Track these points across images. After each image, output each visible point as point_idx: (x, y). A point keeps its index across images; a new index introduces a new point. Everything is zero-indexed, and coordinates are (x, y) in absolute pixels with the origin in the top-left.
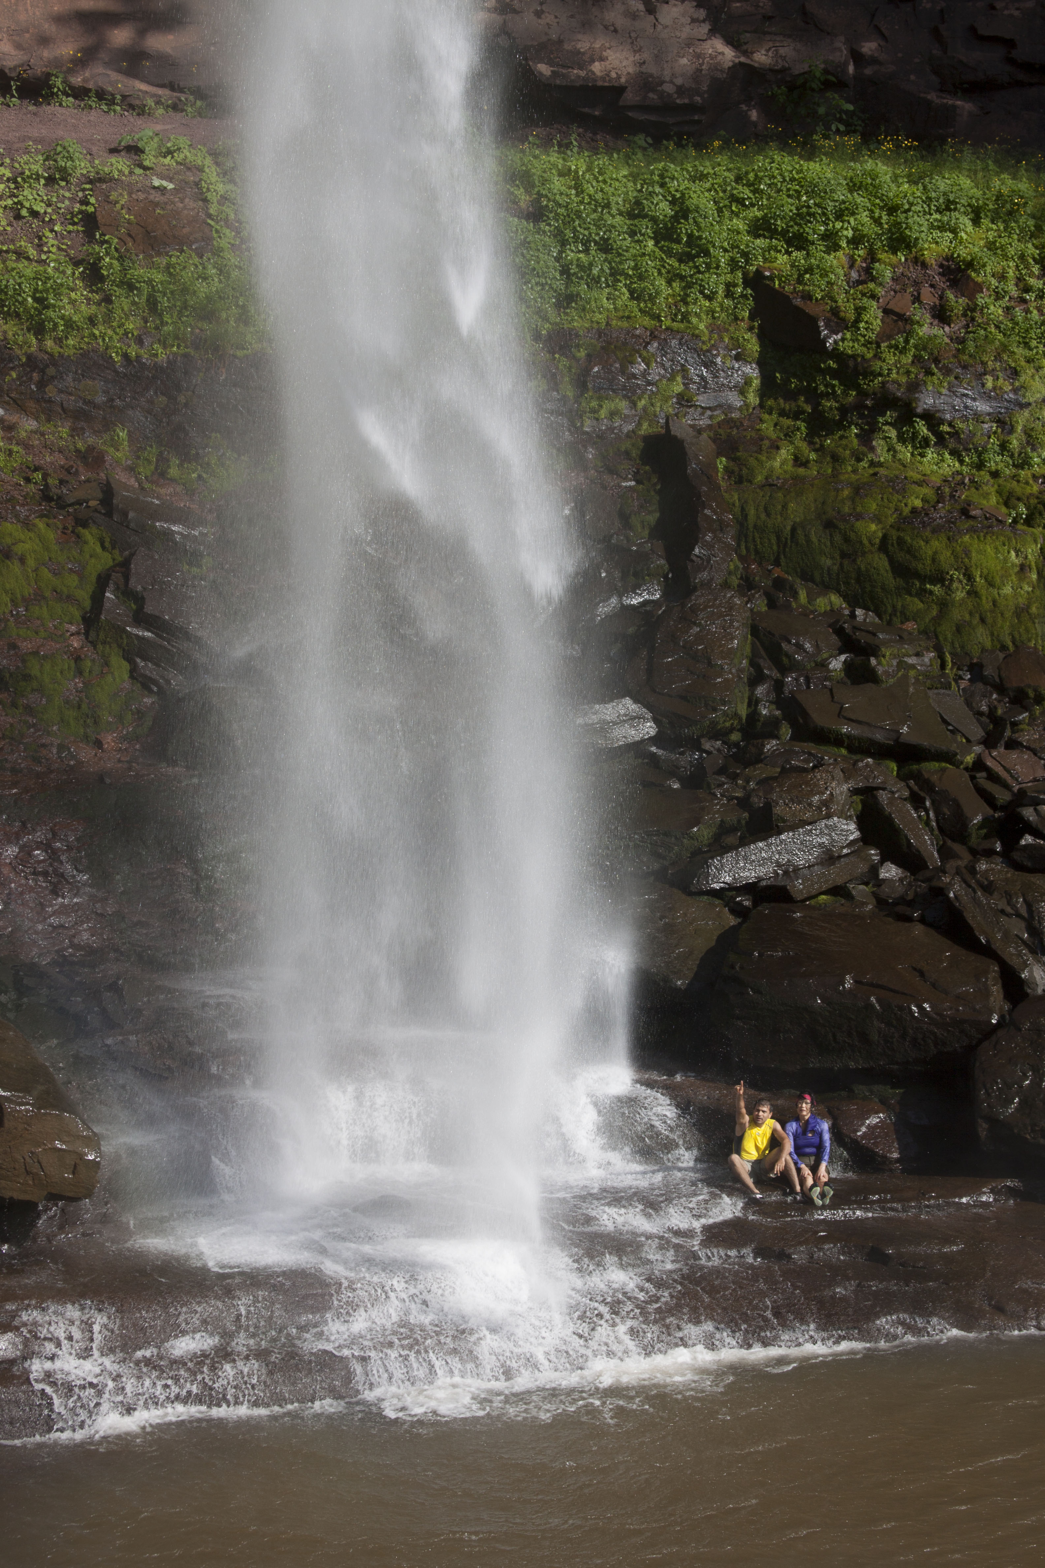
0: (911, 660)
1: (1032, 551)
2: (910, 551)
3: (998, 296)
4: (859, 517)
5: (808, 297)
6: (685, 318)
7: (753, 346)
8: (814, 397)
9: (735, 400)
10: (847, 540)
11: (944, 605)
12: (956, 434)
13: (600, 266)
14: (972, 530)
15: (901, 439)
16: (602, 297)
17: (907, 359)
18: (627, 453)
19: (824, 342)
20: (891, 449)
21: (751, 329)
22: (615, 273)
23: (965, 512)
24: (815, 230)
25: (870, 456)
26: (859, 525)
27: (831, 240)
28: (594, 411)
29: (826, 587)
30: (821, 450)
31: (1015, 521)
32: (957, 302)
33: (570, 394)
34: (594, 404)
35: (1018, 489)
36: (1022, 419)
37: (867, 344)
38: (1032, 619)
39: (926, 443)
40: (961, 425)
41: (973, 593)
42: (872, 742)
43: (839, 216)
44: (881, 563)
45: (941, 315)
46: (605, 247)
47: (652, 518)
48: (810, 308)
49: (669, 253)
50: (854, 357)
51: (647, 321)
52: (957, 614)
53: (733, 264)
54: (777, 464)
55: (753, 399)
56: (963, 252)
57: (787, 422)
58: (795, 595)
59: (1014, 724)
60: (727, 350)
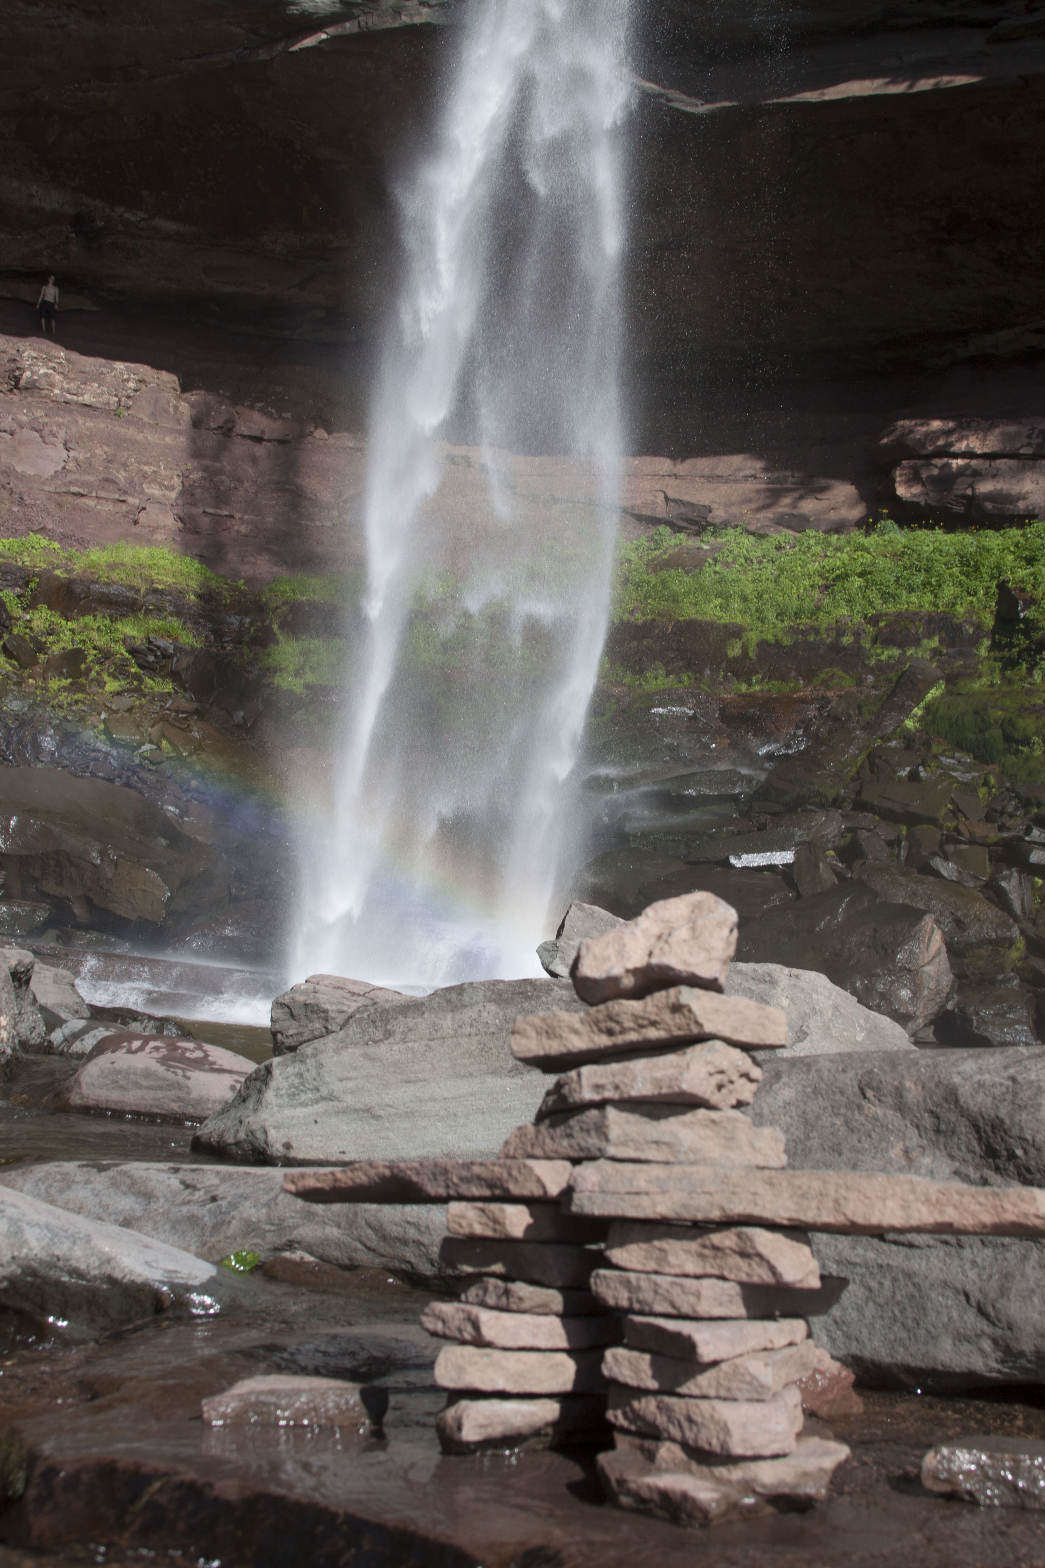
2: (1015, 726)
4: (997, 708)
5: (1023, 590)
6: (954, 605)
7: (990, 622)
8: (1011, 647)
10: (983, 721)
16: (913, 597)
18: (890, 680)
19: (1018, 613)
21: (992, 612)
22: (925, 584)
25: (1030, 680)
28: (878, 655)
30: (1003, 677)
33: (868, 646)
34: (879, 651)
48: (1022, 596)
49: (962, 573)
50: (1032, 621)
51: (932, 608)
53: (993, 577)
54: (976, 686)
55: (984, 653)
57: (994, 664)
60: (971, 624)
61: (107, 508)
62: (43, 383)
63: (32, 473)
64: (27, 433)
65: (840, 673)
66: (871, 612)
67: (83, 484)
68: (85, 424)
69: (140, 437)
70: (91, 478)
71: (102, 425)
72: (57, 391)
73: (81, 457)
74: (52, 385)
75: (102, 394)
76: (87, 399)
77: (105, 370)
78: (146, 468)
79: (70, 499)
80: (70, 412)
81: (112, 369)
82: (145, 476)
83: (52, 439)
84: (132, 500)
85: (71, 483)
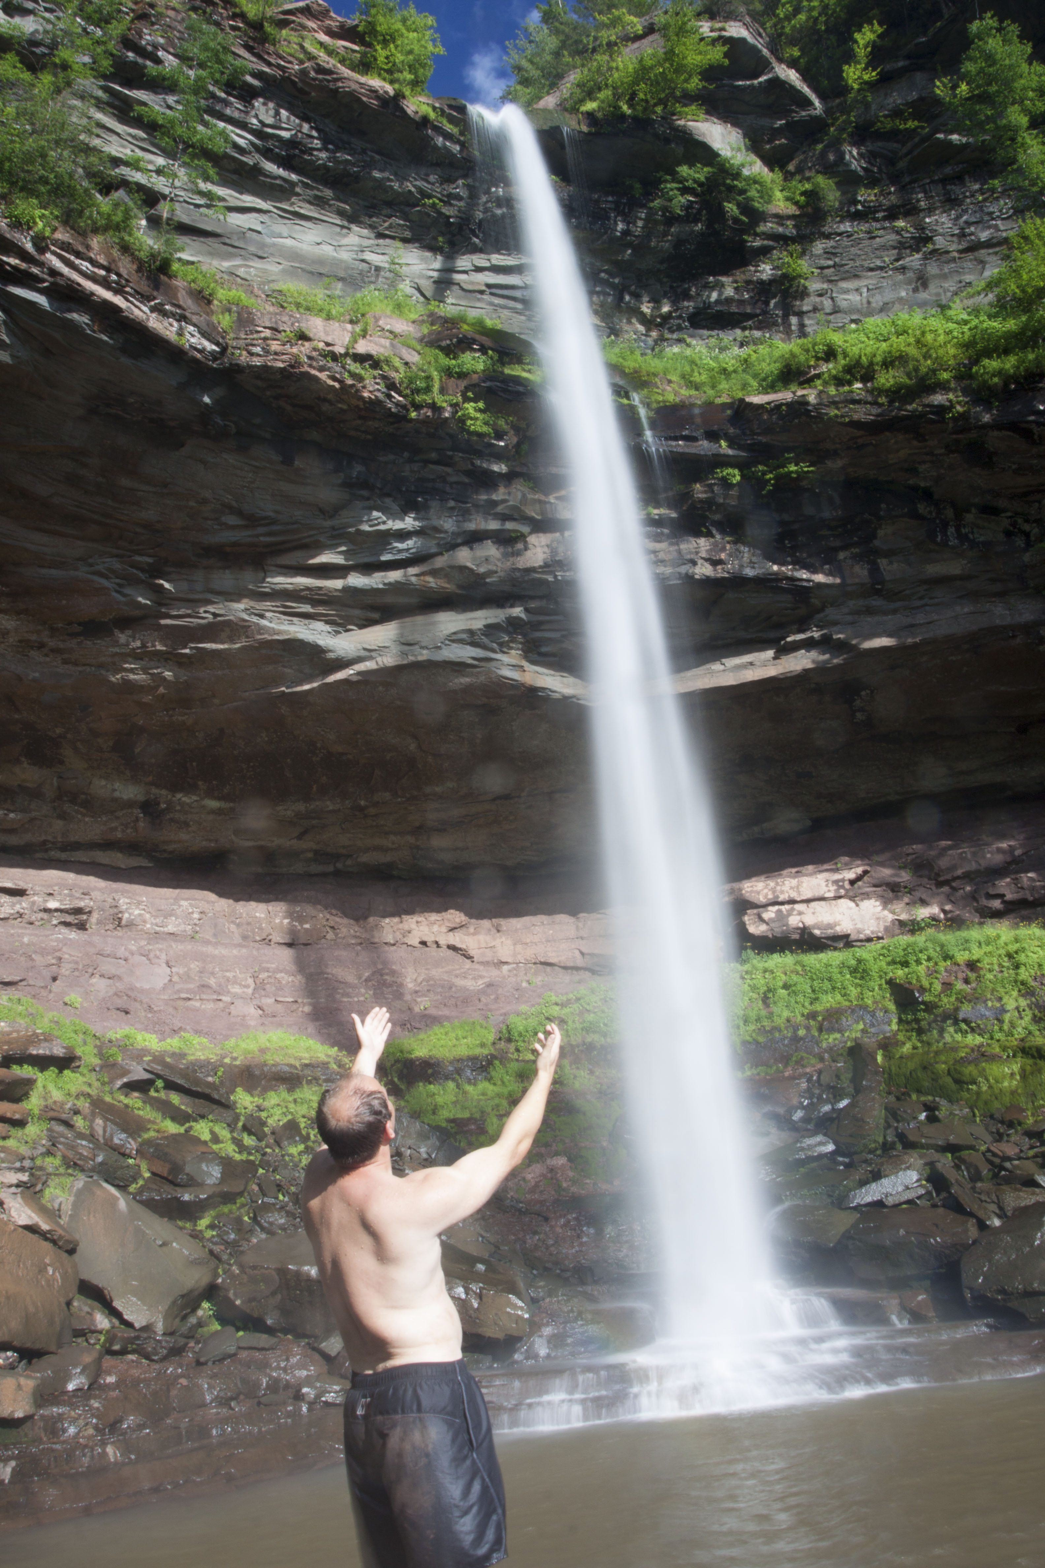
0: (957, 1112)
1: (1016, 1068)
2: (960, 1073)
3: (990, 971)
4: (937, 1063)
5: (910, 983)
6: (862, 999)
7: (892, 1007)
8: (917, 1021)
9: (887, 1028)
10: (933, 1073)
11: (978, 1094)
12: (978, 1026)
13: (827, 985)
14: (986, 1061)
15: (956, 1032)
16: (829, 997)
17: (953, 999)
18: (842, 1055)
19: (915, 998)
20: (952, 1036)
21: (891, 1001)
22: (834, 988)
23: (983, 1055)
24: (912, 959)
25: (943, 1040)
26: (937, 1066)
27: (918, 962)
28: (826, 1040)
29: (927, 1094)
30: (922, 1042)
31: (1008, 1056)
32: (972, 976)
33: (816, 1034)
34: (826, 1037)
35: (1008, 1044)
36: (1007, 1017)
37: (935, 996)
38: (1019, 1095)
39: (966, 1032)
40: (979, 1022)
41: (990, 1087)
42: (938, 1146)
43: (921, 952)
44: (948, 1080)
45: (967, 981)
46: (830, 979)
47: (850, 1076)
48: (911, 987)
49: (856, 978)
50: (931, 1002)
51: (847, 1003)
52: (984, 1097)
53: (881, 977)
54: (905, 1050)
55: (895, 1027)
56: (975, 958)
57: (908, 1034)
58: (910, 1096)
59: (1008, 1135)
60: (881, 1010)
61: (210, 1006)
62: (138, 921)
63: (147, 986)
64: (138, 959)
65: (805, 1055)
66: (806, 1012)
67: (188, 991)
68: (178, 947)
69: (216, 952)
70: (191, 986)
71: (189, 946)
72: (148, 926)
73: (181, 971)
74: (145, 922)
75: (179, 924)
76: (170, 928)
77: (175, 907)
78: (228, 974)
79: (181, 1003)
80: (165, 939)
81: (180, 906)
82: (228, 981)
83: (157, 961)
84: (226, 999)
85: (179, 991)
